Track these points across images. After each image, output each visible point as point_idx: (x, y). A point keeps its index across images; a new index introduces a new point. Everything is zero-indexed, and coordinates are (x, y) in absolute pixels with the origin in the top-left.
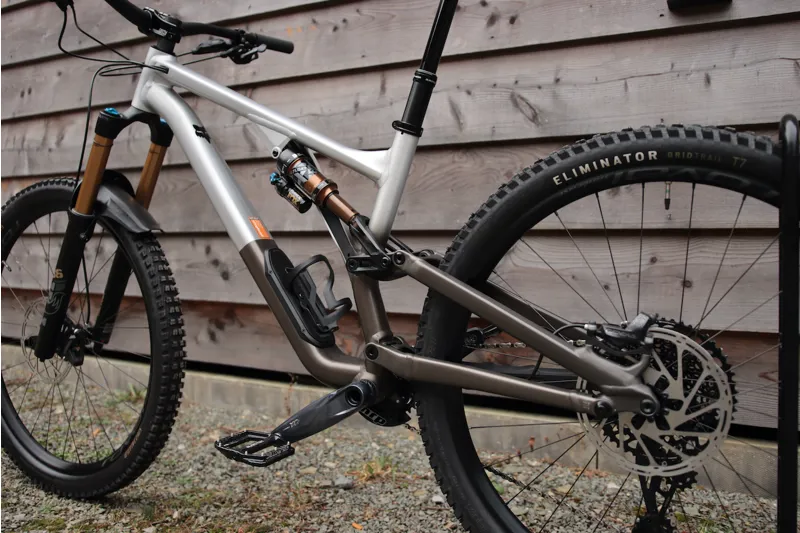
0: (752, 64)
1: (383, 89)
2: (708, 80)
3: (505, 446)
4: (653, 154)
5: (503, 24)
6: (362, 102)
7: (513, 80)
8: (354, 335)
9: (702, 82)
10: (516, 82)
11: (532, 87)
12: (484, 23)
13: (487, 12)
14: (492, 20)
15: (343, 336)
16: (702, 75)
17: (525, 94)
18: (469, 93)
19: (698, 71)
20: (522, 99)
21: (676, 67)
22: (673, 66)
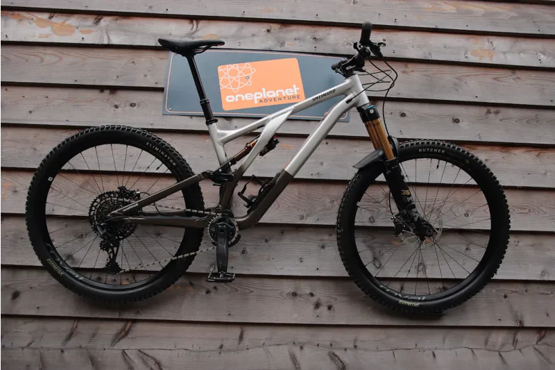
0: (453, 348)
2: (434, 355)
5: (323, 309)
6: (227, 345)
7: (329, 343)
9: (431, 356)
10: (331, 345)
12: (312, 307)
14: (317, 305)
16: (431, 352)
17: (337, 353)
18: (302, 348)
19: (429, 350)
20: (336, 356)
22: (416, 345)
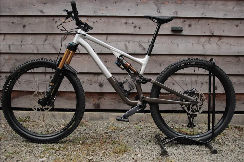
1: (107, 39)
3: (135, 120)
4: (194, 63)
8: (97, 98)
11: (143, 43)
13: (134, 25)
15: (94, 99)
21: (172, 42)
